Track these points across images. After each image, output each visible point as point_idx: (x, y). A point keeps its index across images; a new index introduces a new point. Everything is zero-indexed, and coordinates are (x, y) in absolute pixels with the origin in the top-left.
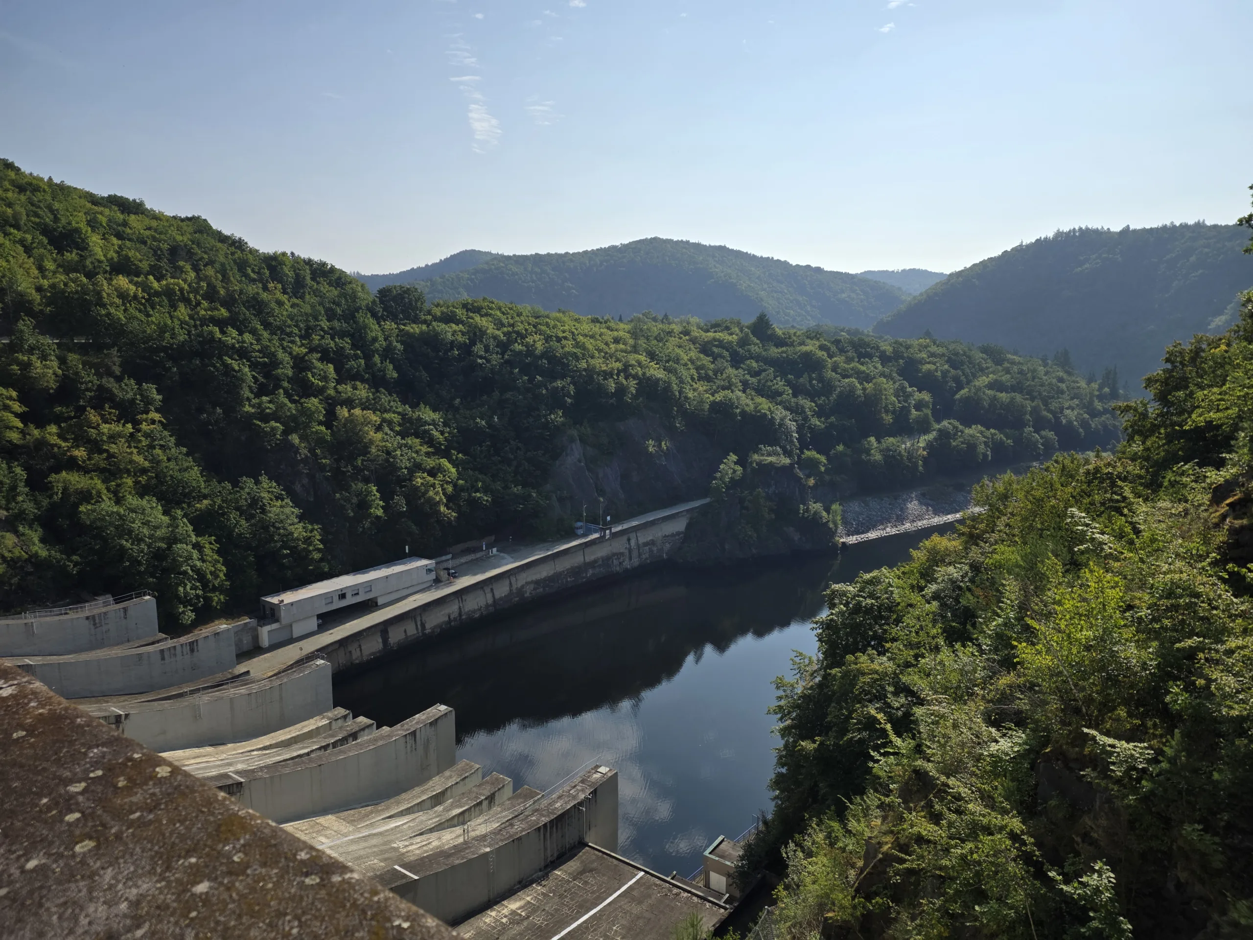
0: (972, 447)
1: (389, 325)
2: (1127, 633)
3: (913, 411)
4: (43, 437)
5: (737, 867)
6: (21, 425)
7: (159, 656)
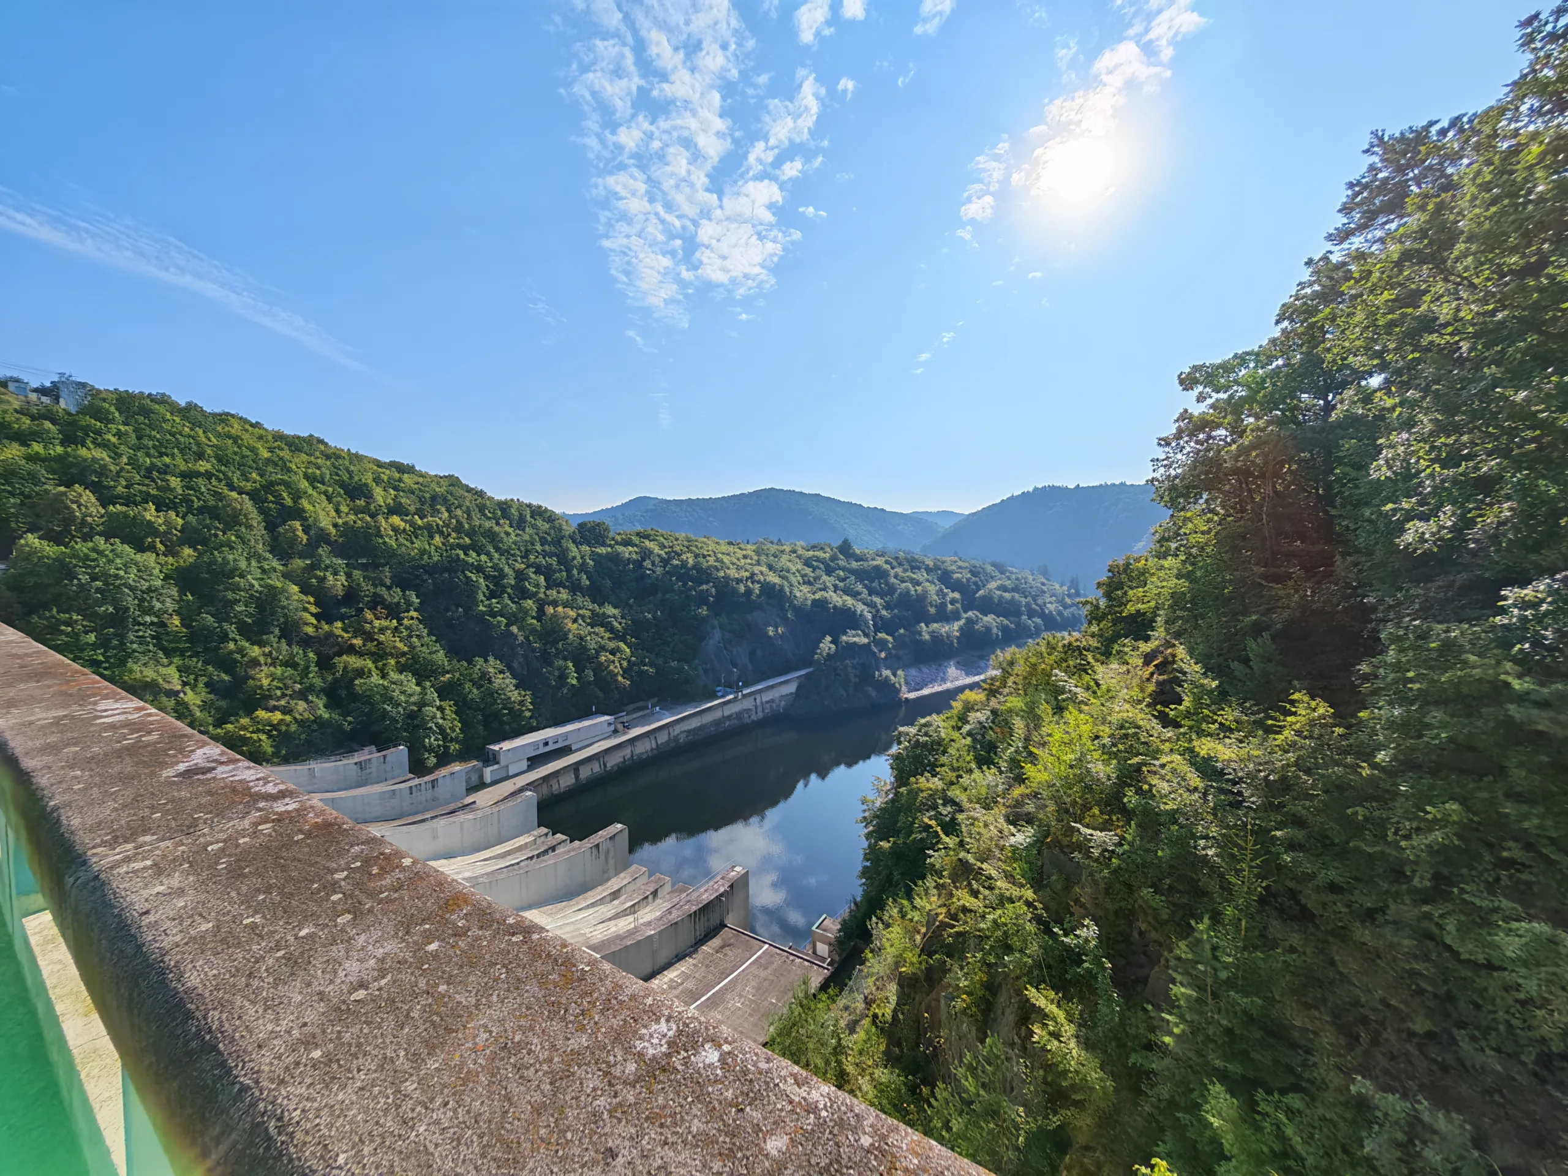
0: (988, 629)
1: (585, 548)
2: (1096, 755)
3: (949, 605)
4: (331, 631)
5: (836, 937)
6: (315, 622)
7: (408, 791)
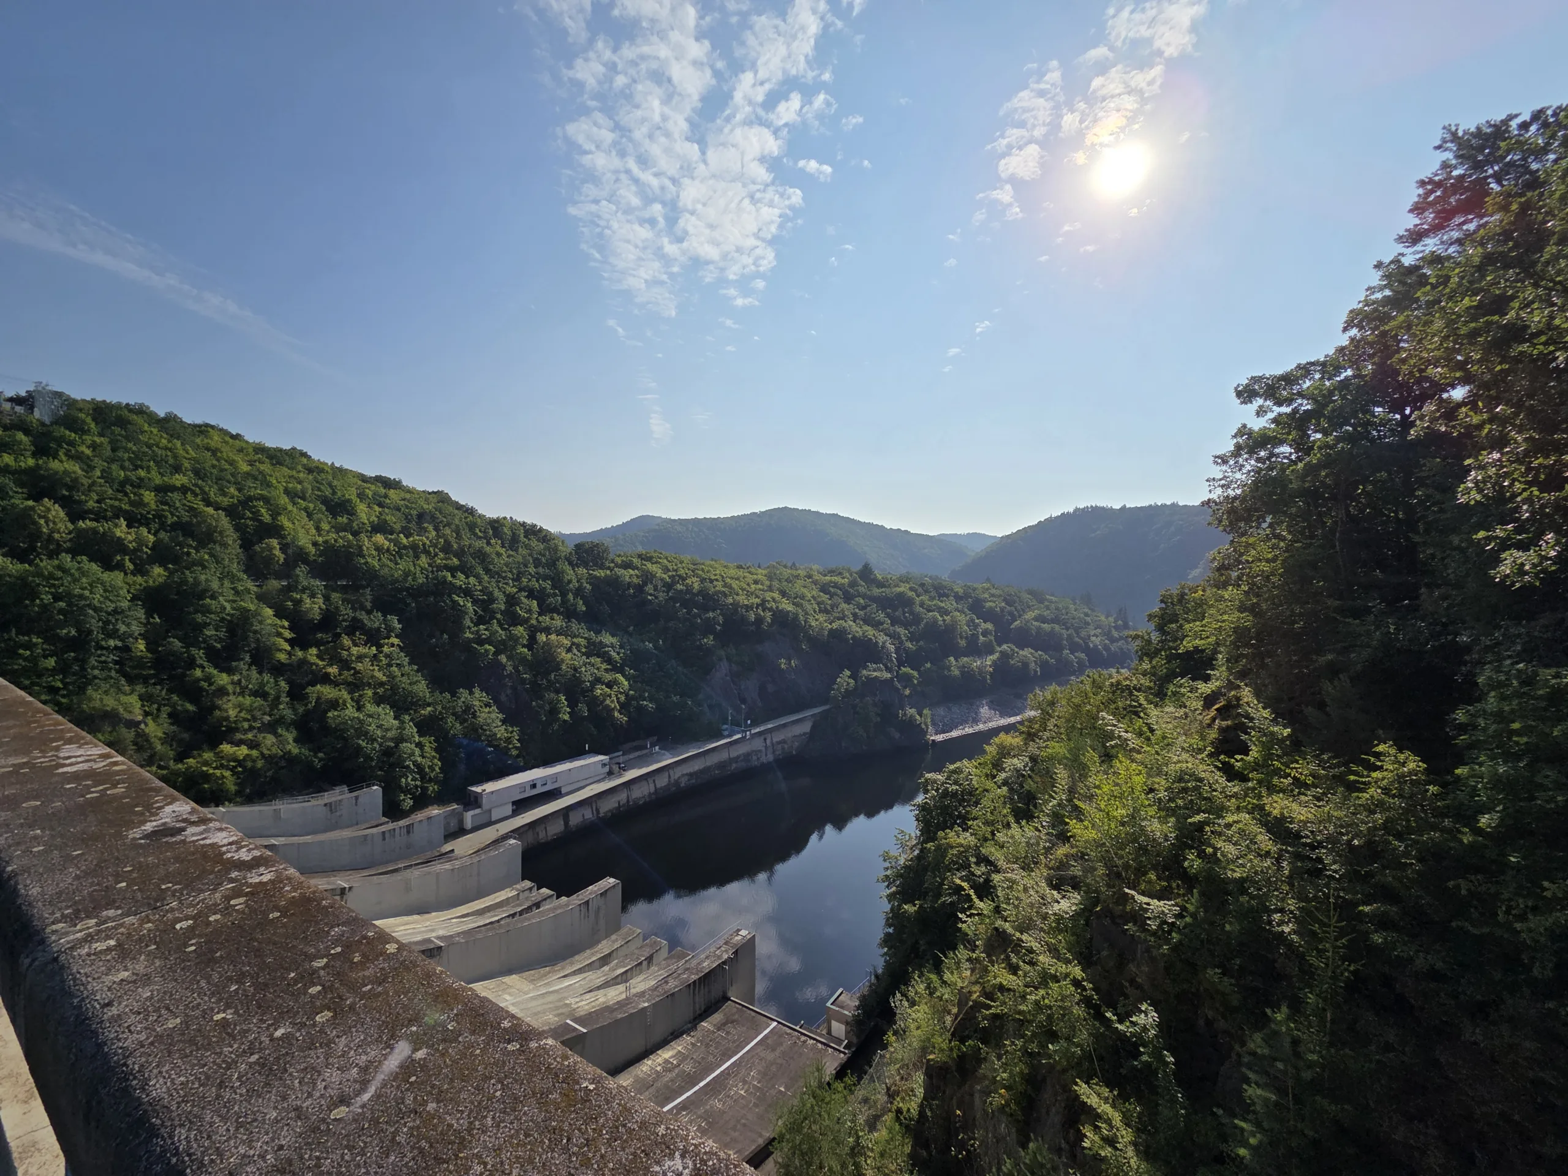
0: (1025, 665)
1: (582, 571)
2: (1152, 811)
3: (981, 637)
4: (305, 658)
5: (854, 1016)
6: (289, 648)
7: (381, 837)
